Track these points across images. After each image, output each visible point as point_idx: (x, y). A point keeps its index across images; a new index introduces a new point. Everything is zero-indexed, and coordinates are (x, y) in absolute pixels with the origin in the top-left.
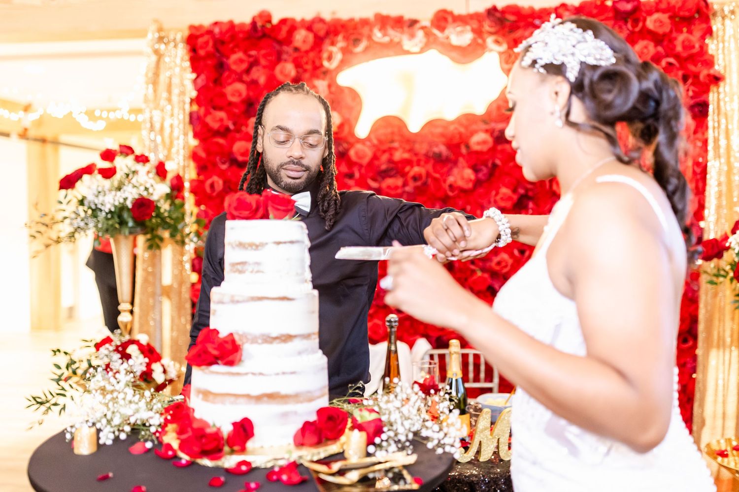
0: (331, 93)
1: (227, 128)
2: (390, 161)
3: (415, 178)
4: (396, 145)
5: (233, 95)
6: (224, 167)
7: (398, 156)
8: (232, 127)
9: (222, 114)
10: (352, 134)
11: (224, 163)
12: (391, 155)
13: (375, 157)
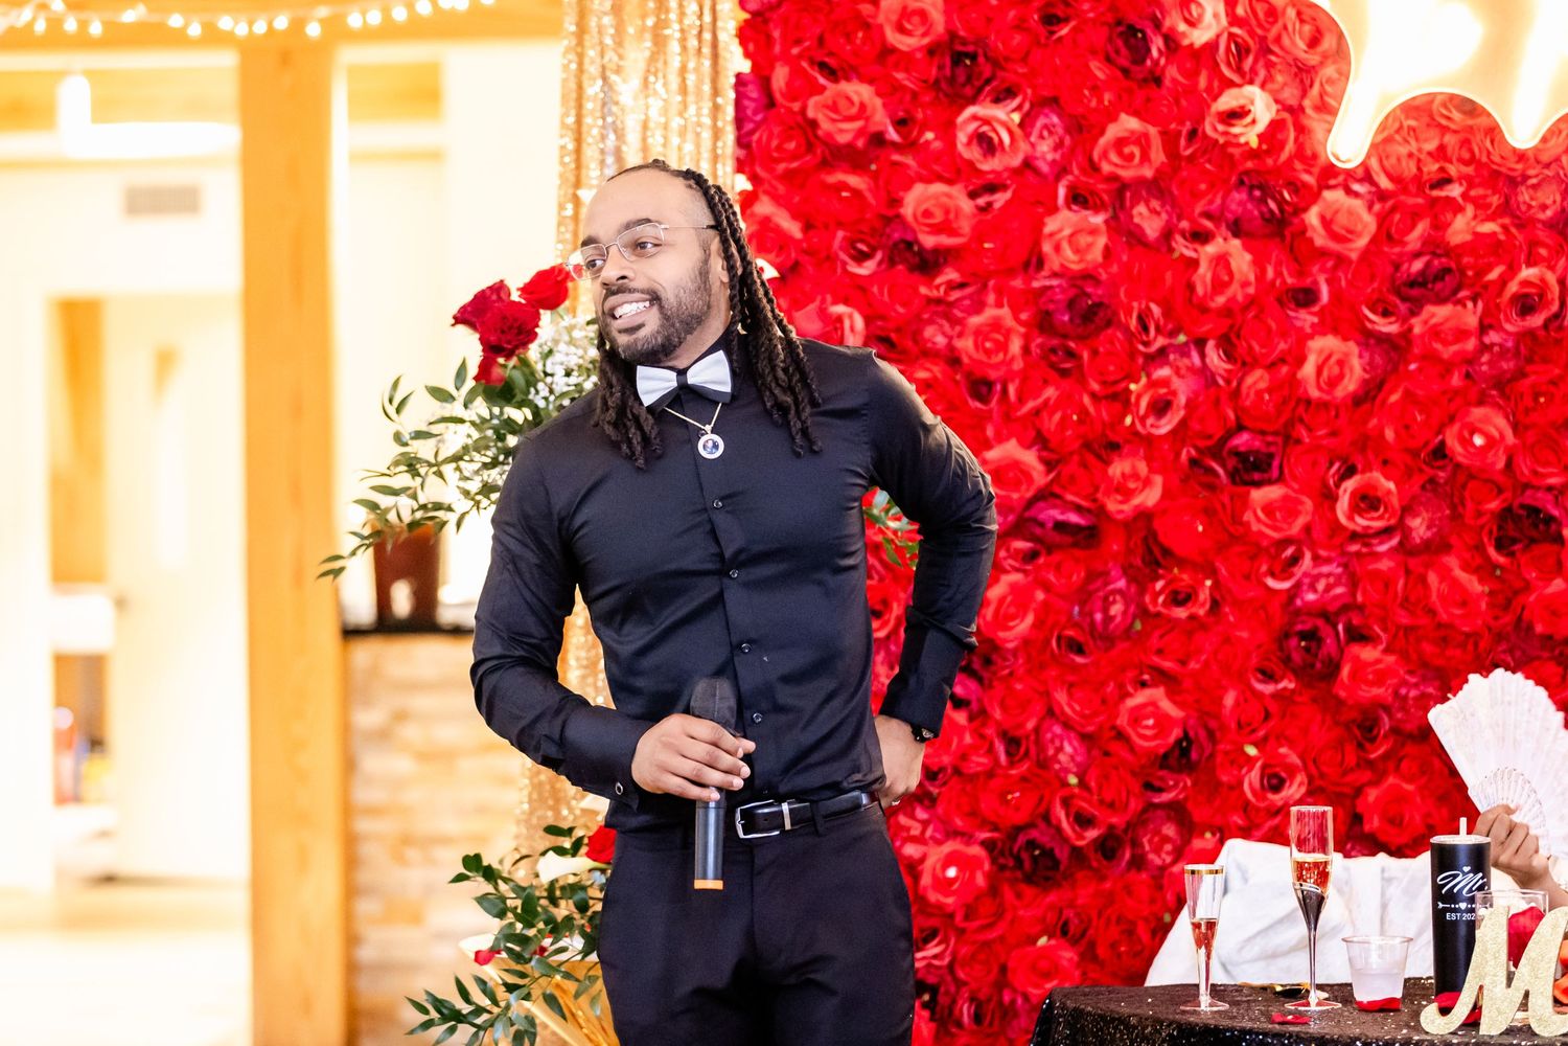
0: (1234, 20)
1: (878, 139)
2: (1434, 245)
3: (1526, 304)
4: (1455, 191)
5: (901, 29)
6: (866, 269)
7: (1461, 228)
8: (893, 135)
9: (860, 91)
10: (1307, 156)
11: (861, 258)
12: (1440, 226)
13: (1386, 234)
